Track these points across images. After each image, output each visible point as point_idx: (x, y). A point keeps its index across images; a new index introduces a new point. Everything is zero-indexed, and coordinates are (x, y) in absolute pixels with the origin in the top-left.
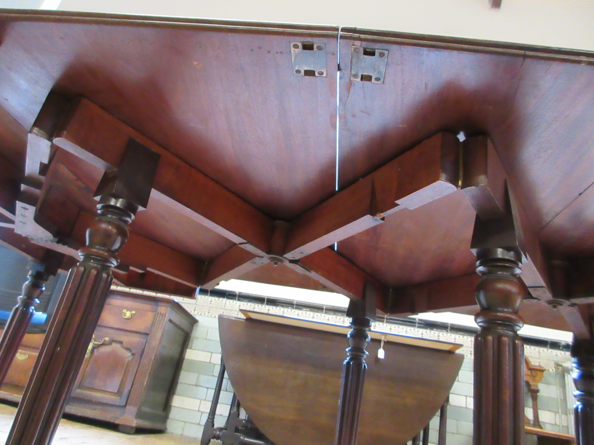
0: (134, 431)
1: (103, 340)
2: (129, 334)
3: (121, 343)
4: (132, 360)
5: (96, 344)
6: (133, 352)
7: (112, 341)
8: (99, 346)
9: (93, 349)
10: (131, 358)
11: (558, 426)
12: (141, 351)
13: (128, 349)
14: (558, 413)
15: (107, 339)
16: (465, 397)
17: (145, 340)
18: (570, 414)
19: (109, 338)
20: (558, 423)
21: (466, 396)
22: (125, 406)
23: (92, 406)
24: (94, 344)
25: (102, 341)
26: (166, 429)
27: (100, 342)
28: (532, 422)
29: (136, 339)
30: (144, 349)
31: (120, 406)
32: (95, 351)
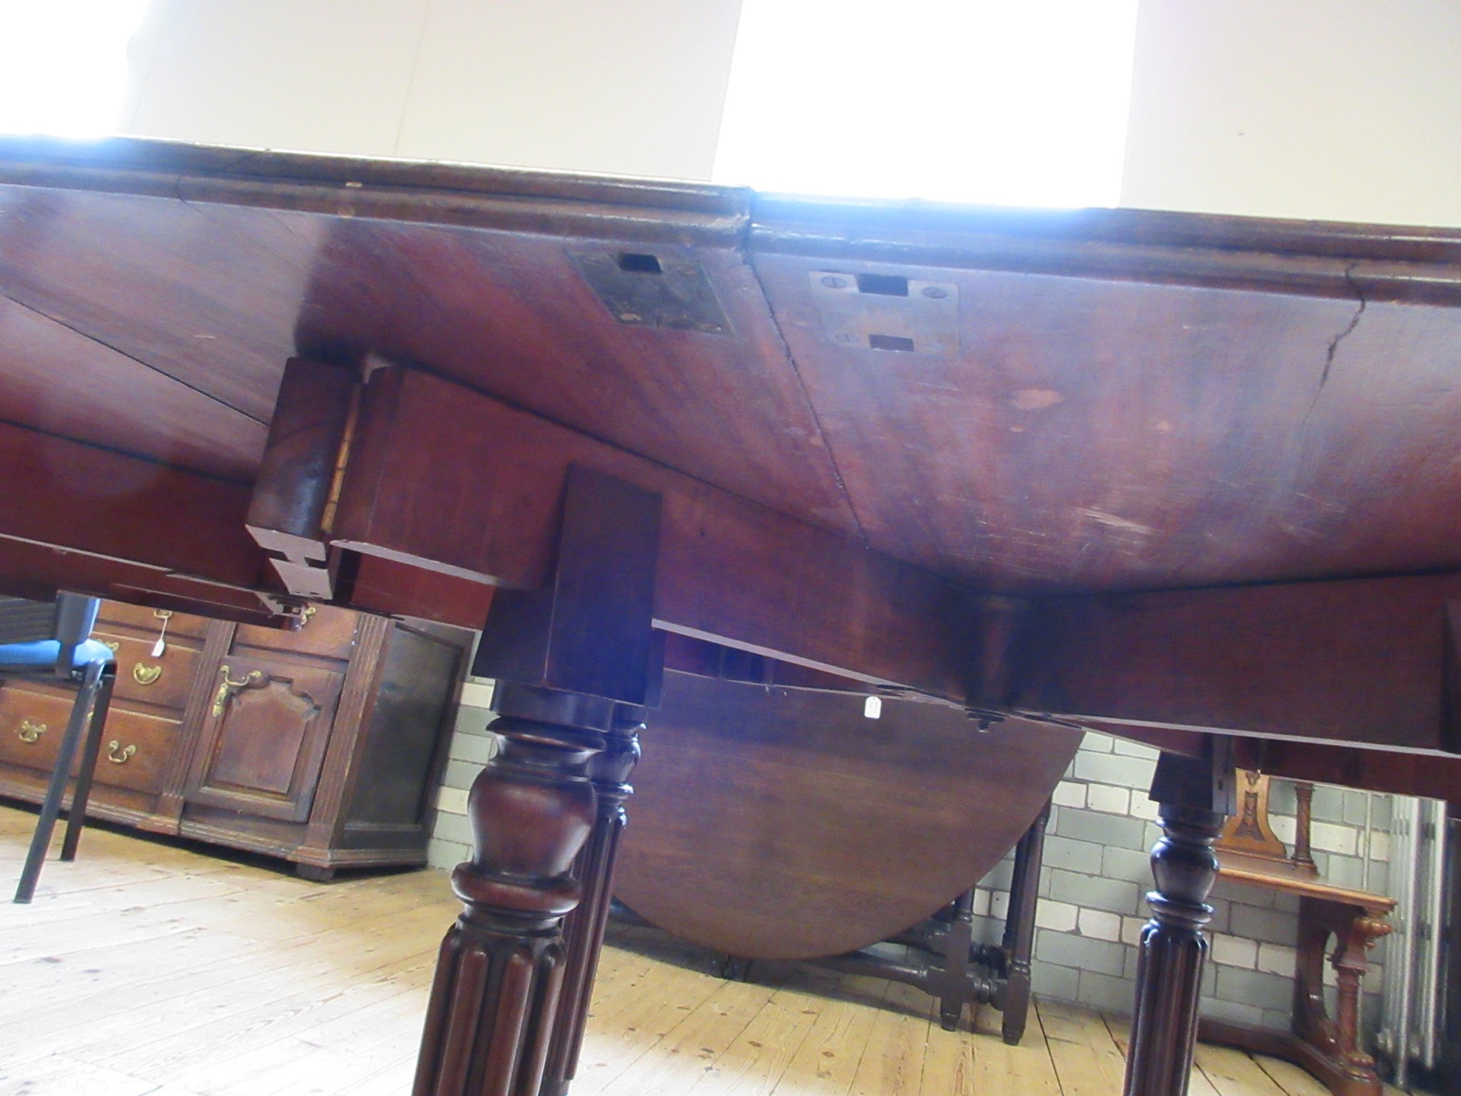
0: (331, 875)
1: (248, 678)
2: (305, 660)
3: (289, 681)
4: (316, 718)
5: (235, 687)
6: (316, 702)
7: (269, 679)
8: (242, 690)
9: (230, 696)
10: (312, 716)
11: (1362, 859)
12: (333, 701)
13: (304, 696)
14: (1364, 828)
15: (257, 674)
16: (1127, 792)
17: (341, 675)
18: (1395, 833)
19: (262, 673)
20: (1361, 854)
21: (1131, 789)
22: (307, 822)
23: (238, 822)
24: (229, 685)
25: (246, 678)
26: (427, 862)
27: (244, 681)
28: (1291, 852)
29: (320, 673)
30: (340, 696)
31: (296, 823)
32: (234, 701)
